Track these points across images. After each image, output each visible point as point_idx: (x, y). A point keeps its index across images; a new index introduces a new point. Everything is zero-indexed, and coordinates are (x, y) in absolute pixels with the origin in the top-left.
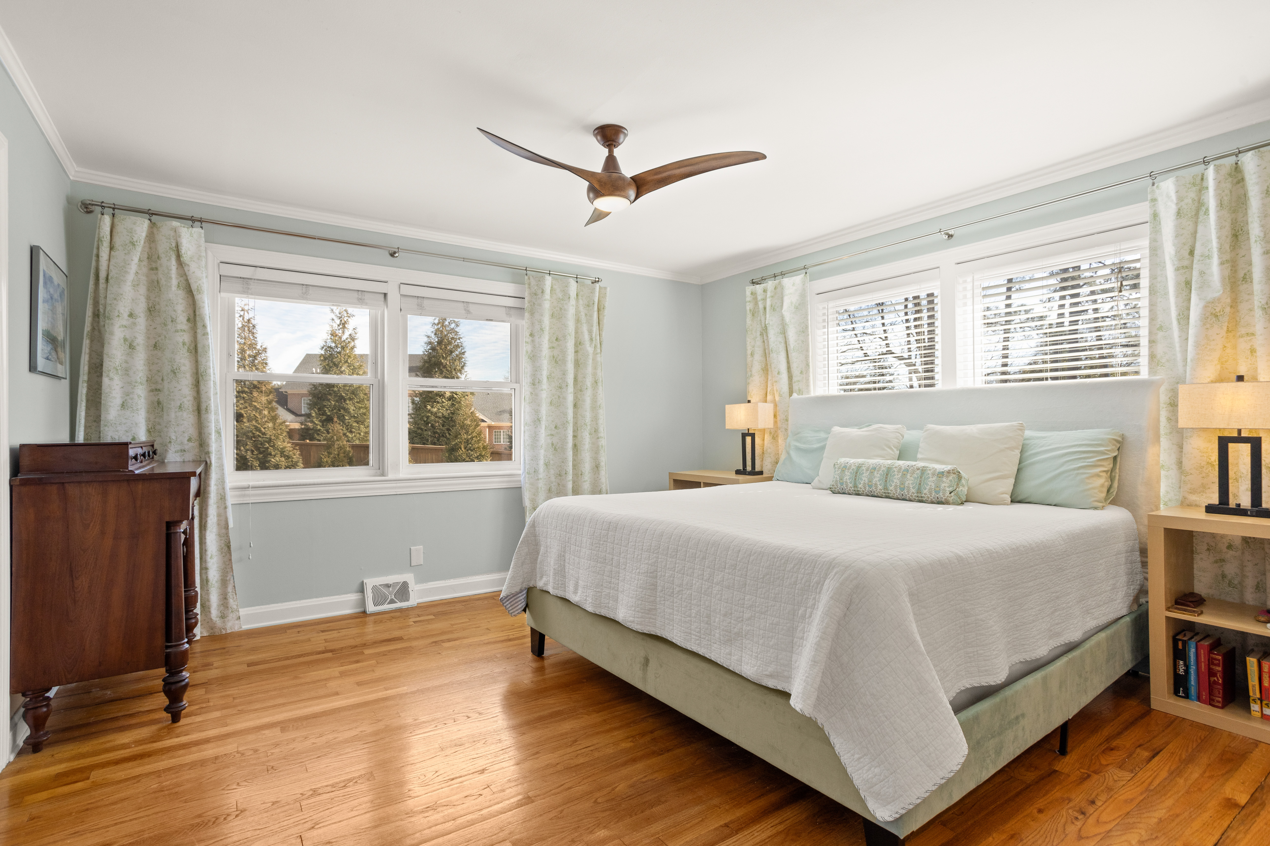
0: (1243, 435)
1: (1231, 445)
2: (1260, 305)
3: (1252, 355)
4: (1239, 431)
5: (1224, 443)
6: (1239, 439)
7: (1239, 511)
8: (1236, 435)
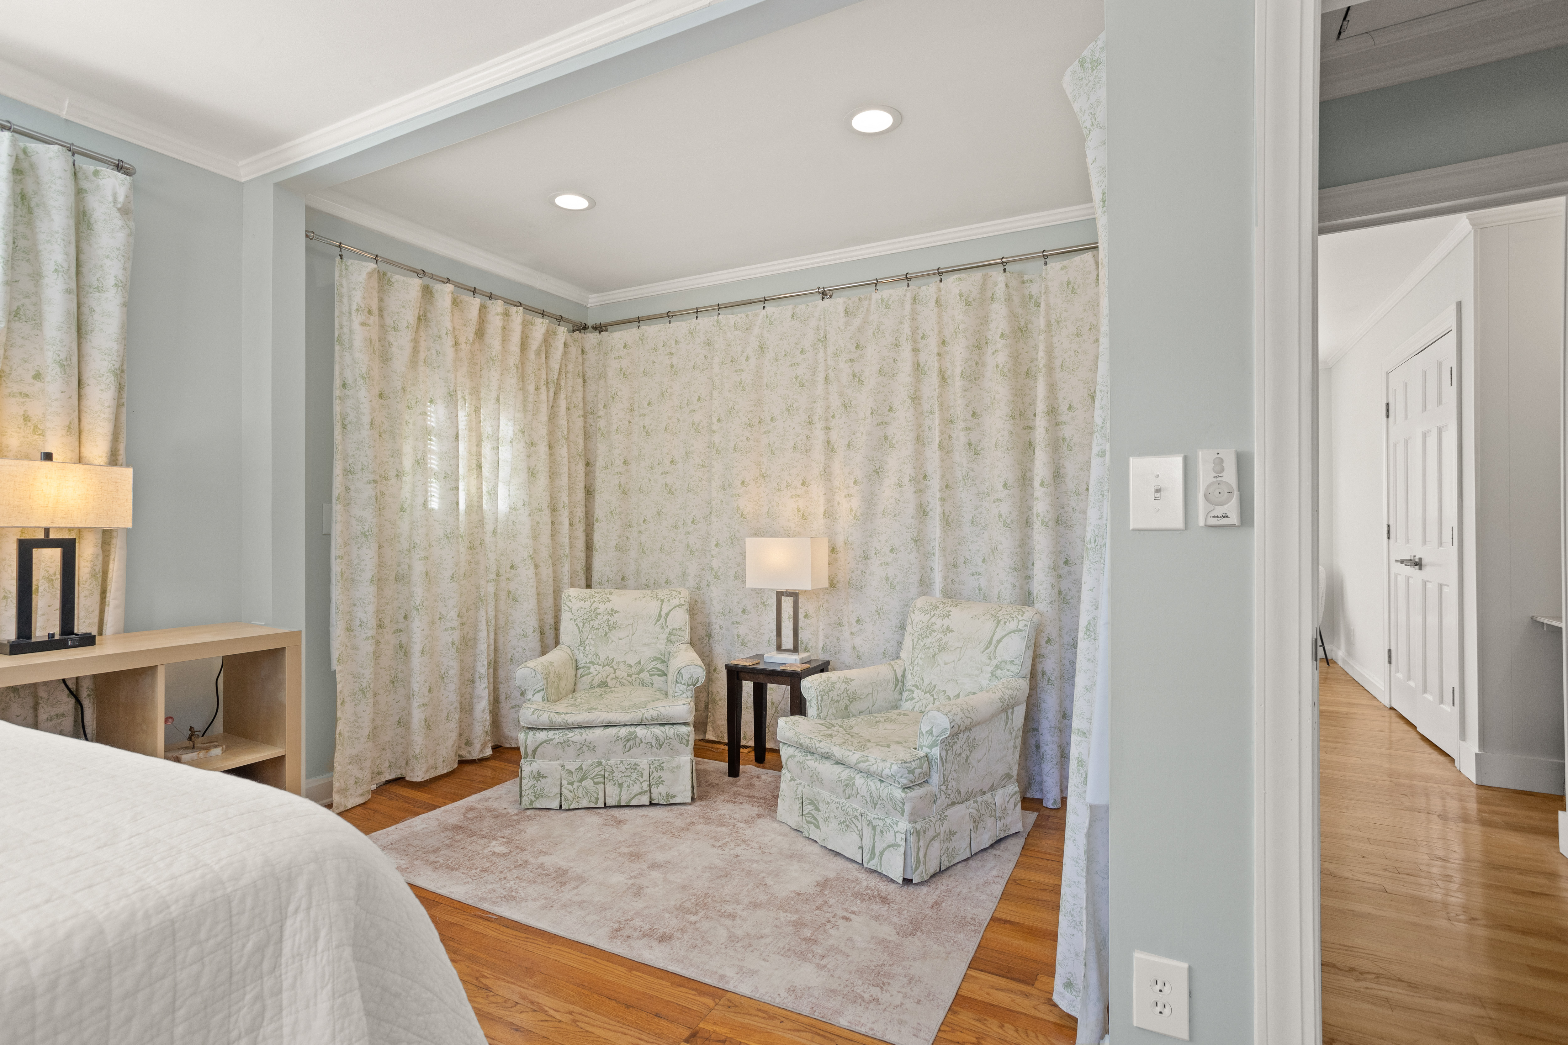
0: (52, 536)
1: (36, 552)
2: (58, 359)
3: (26, 424)
4: (47, 531)
5: (26, 549)
6: (47, 543)
7: (50, 644)
8: (41, 536)
